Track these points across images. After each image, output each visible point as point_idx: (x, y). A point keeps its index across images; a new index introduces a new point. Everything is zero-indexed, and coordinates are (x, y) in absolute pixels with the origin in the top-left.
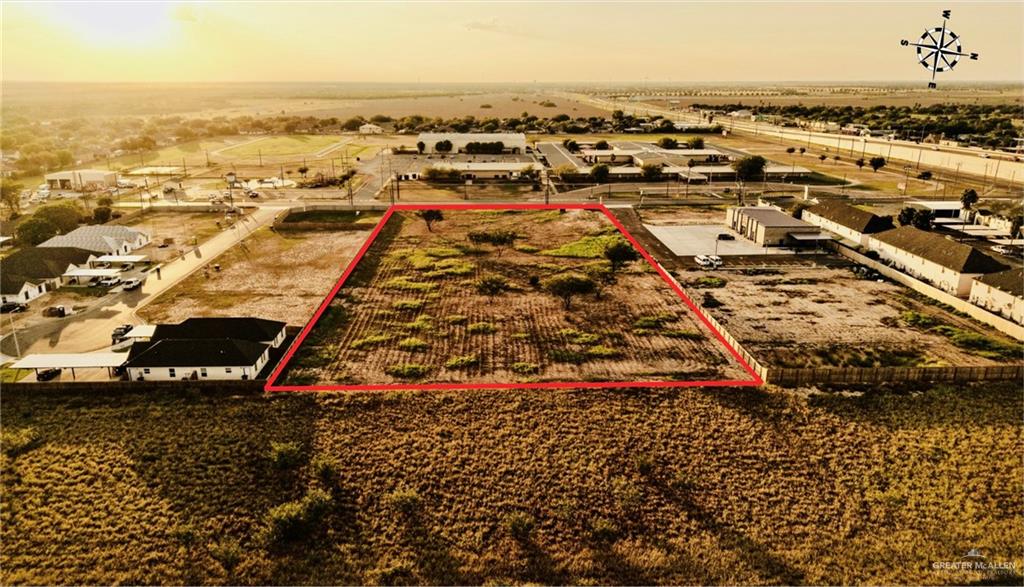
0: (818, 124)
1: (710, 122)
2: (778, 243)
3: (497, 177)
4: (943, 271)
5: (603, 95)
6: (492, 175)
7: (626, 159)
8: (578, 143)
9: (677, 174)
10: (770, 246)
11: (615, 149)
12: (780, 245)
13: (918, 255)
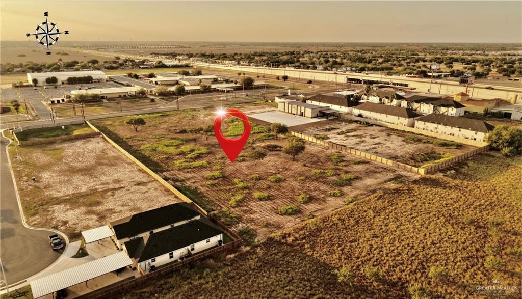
0: (228, 62)
1: (180, 62)
2: (316, 116)
3: (120, 96)
4: (399, 119)
5: (92, 48)
6: (117, 96)
7: (175, 82)
8: (138, 74)
9: (215, 88)
10: (314, 117)
11: (158, 77)
12: (317, 117)
13: (383, 113)
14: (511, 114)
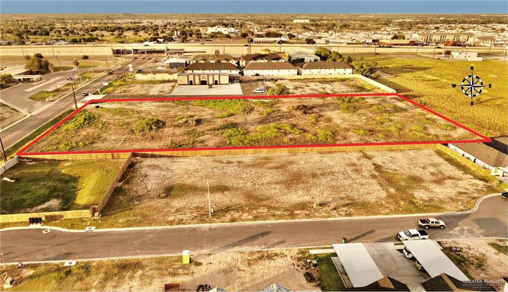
4: (289, 71)
14: (304, 59)
